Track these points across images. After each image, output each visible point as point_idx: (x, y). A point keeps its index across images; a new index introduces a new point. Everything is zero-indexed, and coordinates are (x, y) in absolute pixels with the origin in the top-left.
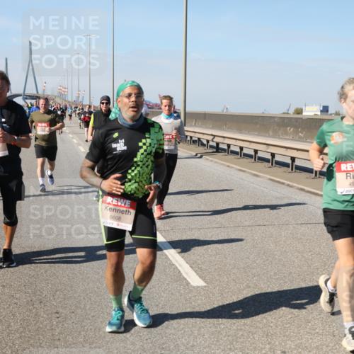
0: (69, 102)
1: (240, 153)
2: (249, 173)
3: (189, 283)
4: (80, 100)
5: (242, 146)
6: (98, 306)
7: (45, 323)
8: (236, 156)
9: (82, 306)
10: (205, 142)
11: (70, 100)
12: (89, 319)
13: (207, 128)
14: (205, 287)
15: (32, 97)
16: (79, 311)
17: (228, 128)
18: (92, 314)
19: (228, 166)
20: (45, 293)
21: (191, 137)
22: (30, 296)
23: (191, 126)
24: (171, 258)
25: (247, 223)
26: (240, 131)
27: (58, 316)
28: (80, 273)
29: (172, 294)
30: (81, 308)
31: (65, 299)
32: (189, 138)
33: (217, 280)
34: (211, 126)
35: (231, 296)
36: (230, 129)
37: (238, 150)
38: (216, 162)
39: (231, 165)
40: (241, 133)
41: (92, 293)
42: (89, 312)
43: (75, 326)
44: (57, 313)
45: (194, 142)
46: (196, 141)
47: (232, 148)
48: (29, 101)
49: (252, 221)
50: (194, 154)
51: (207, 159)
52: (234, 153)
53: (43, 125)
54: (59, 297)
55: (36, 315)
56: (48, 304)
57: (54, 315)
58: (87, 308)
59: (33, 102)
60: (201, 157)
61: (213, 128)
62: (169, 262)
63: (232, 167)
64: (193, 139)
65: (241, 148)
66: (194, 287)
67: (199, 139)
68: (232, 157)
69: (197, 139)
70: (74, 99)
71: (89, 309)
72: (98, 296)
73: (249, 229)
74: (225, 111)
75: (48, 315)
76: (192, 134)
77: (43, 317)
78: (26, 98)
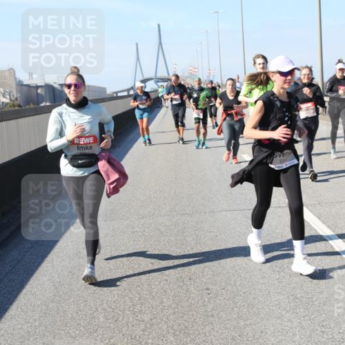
6: (249, 282)
7: (196, 300)
9: (233, 283)
12: (241, 295)
15: (164, 80)
16: (229, 287)
18: (243, 290)
22: (179, 273)
27: (209, 292)
30: (231, 285)
31: (214, 276)
41: (240, 269)
42: (240, 288)
43: (227, 302)
44: (208, 289)
54: (207, 274)
55: (187, 291)
56: (198, 281)
57: (204, 291)
58: (238, 284)
71: (239, 285)
72: (248, 273)
75: (198, 291)
77: (194, 293)
78: (158, 82)
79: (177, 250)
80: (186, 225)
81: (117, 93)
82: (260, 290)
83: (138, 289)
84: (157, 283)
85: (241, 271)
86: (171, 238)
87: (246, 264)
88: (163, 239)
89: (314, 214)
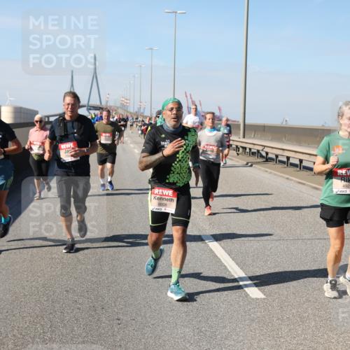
0: (130, 113)
1: (287, 163)
2: (308, 185)
3: (249, 295)
4: (142, 111)
5: (301, 158)
6: (158, 314)
7: (107, 329)
8: (295, 169)
9: (143, 314)
10: (264, 154)
11: (132, 111)
12: (150, 327)
13: (265, 140)
14: (264, 299)
15: (96, 108)
16: (139, 319)
17: (288, 140)
18: (152, 323)
19: (287, 179)
20: (106, 299)
21: (250, 149)
22: (92, 302)
23: (250, 138)
24: (230, 269)
25: (307, 236)
26: (299, 143)
27: (119, 322)
28: (140, 281)
29: (231, 305)
30: (141, 316)
31: (126, 306)
32: (248, 150)
33: (276, 293)
34: (270, 138)
35: (291, 310)
36: (290, 141)
37: (298, 162)
38: (275, 174)
39: (291, 178)
40: (300, 145)
41: (151, 301)
42: (149, 320)
43: (136, 333)
44: (119, 320)
45: (253, 154)
46: (255, 153)
47: (292, 161)
48: (92, 112)
49: (312, 234)
50: (245, 163)
51: (267, 171)
52: (293, 165)
53: (107, 135)
54: (119, 304)
55: (98, 320)
56: (110, 310)
57: (115, 322)
58: (148, 315)
59: (97, 112)
60: (251, 166)
61: (272, 140)
62: (228, 273)
63: (291, 180)
64: (253, 151)
65: (301, 161)
66: (253, 299)
67: (258, 151)
68: (292, 169)
69: (256, 151)
70: (136, 110)
71: (149, 317)
72: (158, 305)
73: (309, 242)
74: (284, 123)
75: (109, 321)
76: (251, 146)
77: (104, 323)
78: (90, 109)
79: (93, 279)
80: (104, 255)
81: (48, 117)
82: (168, 322)
83: (51, 316)
84: (69, 312)
85: (151, 303)
86: (88, 267)
87: (157, 296)
88: (80, 267)
89: (226, 251)
